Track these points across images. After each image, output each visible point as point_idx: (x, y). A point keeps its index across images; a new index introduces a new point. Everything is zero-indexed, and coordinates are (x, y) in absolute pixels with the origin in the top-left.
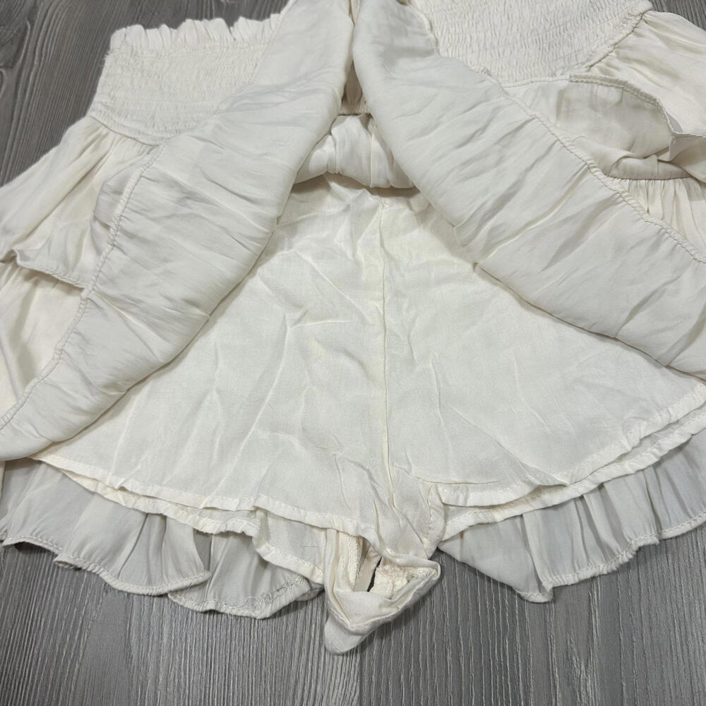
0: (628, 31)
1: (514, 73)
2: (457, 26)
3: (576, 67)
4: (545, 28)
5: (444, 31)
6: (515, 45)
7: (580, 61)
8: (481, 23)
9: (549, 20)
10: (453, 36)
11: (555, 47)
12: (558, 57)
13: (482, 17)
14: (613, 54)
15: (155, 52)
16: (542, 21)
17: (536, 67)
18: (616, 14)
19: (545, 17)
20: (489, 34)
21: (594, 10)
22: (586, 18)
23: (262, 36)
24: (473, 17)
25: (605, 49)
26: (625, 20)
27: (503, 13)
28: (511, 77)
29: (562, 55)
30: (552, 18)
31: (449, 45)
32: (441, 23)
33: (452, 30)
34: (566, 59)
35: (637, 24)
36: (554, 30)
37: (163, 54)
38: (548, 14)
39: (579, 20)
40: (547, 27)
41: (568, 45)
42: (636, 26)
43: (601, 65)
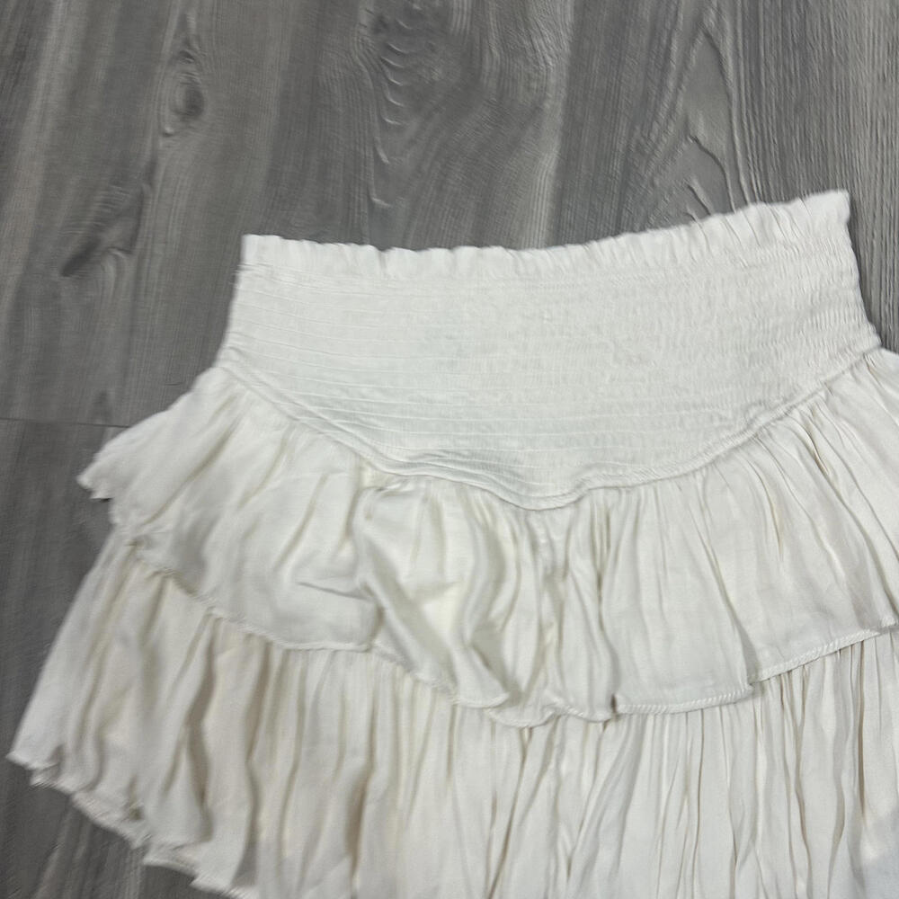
0: (845, 368)
14: (822, 394)
25: (812, 385)
41: (772, 368)
42: (857, 365)
43: (804, 408)
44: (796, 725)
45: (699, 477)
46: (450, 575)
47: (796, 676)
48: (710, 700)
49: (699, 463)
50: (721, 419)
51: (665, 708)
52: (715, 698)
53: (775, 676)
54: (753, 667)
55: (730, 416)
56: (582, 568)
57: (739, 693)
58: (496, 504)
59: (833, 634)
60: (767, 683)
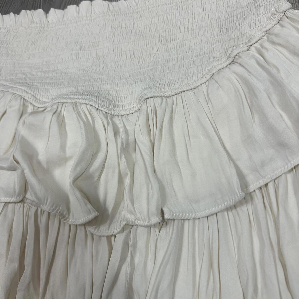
0: (275, 23)
1: (204, 48)
2: (172, 15)
3: (242, 45)
4: (225, 17)
5: (165, 18)
6: (206, 29)
7: (244, 42)
8: (187, 13)
9: (228, 12)
10: (170, 21)
11: (229, 31)
12: (231, 38)
13: (187, 9)
14: (265, 38)
15: (7, 29)
16: (224, 12)
17: (217, 44)
18: (268, 11)
19: (225, 9)
20: (191, 20)
21: (255, 7)
22: (250, 12)
23: (63, 20)
24: (182, 9)
25: (260, 34)
26: (273, 15)
27: (200, 7)
28: (201, 50)
29: (233, 37)
30: (230, 11)
31: (166, 27)
32: (163, 12)
33: (169, 18)
34: (236, 40)
35: (281, 18)
36: (231, 19)
37: (11, 30)
38: (228, 7)
39: (246, 14)
40: (226, 17)
41: (238, 30)
42: (281, 19)
43: (257, 45)
44: (275, 217)
45: (204, 86)
46: (68, 153)
47: (271, 186)
48: (220, 206)
49: (204, 80)
50: (214, 57)
51: (194, 214)
52: (223, 205)
53: (258, 188)
54: (244, 185)
55: (218, 55)
56: (143, 141)
57: (237, 198)
58: (94, 111)
59: (290, 158)
60: (253, 194)
